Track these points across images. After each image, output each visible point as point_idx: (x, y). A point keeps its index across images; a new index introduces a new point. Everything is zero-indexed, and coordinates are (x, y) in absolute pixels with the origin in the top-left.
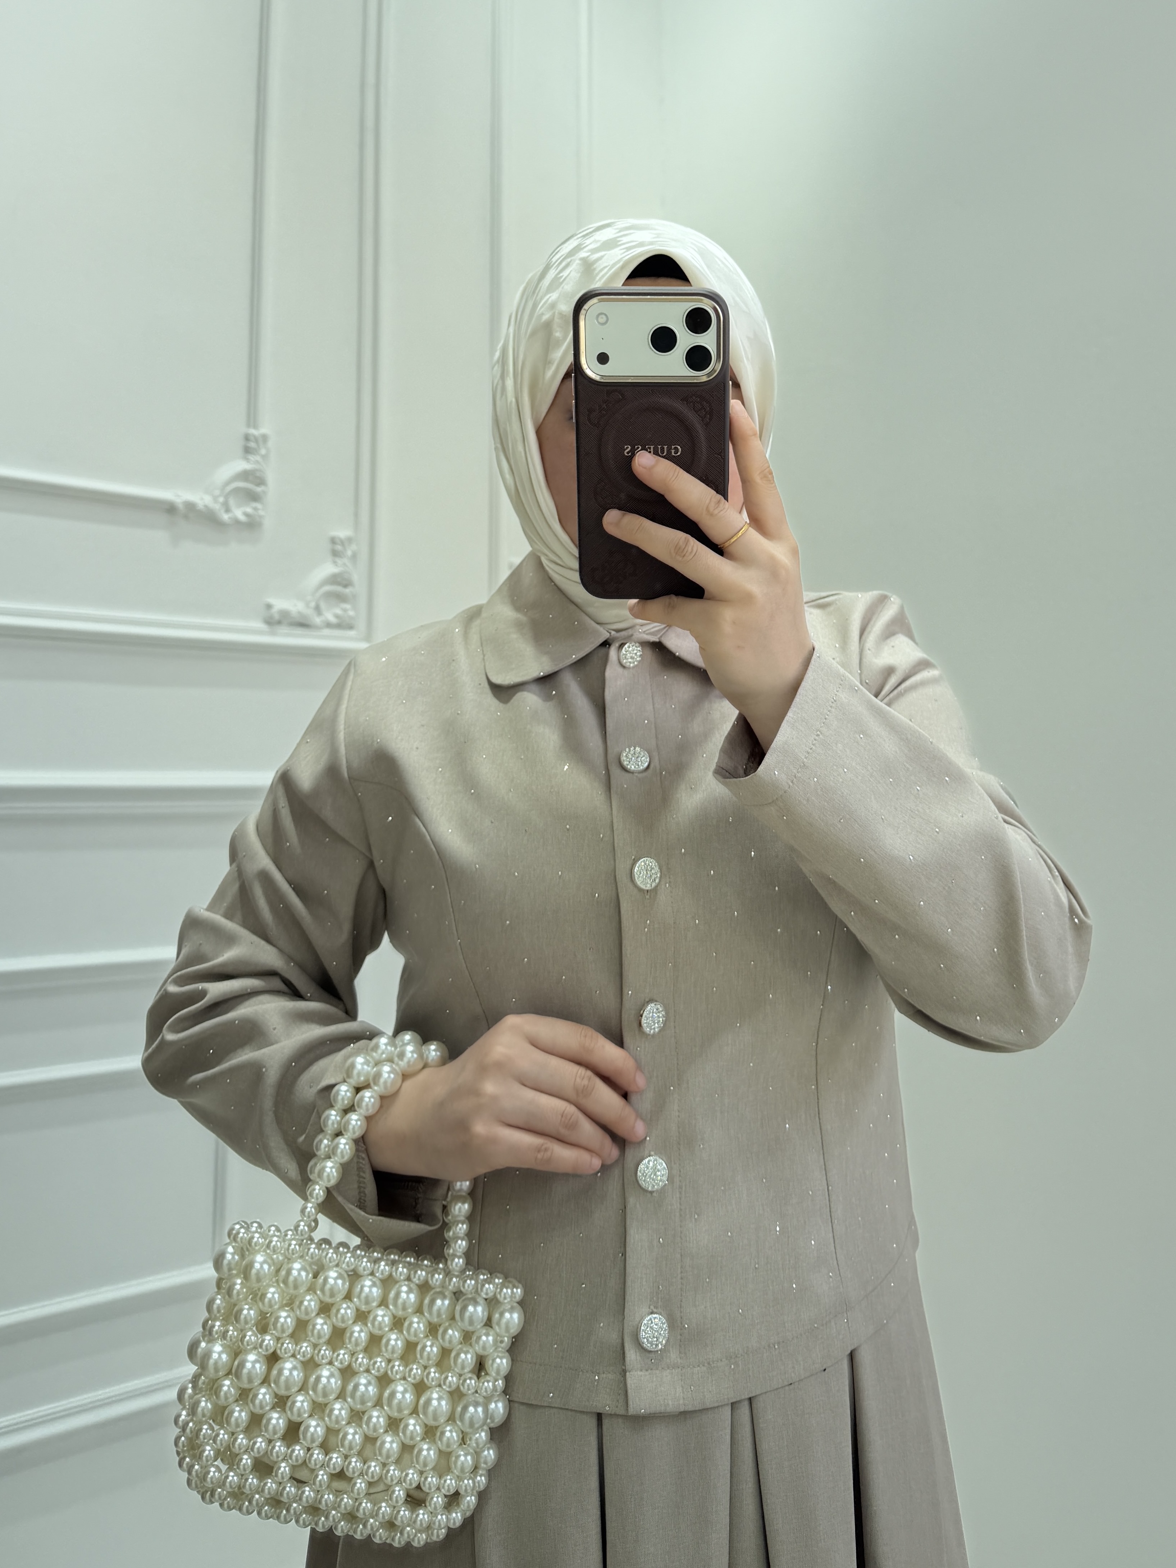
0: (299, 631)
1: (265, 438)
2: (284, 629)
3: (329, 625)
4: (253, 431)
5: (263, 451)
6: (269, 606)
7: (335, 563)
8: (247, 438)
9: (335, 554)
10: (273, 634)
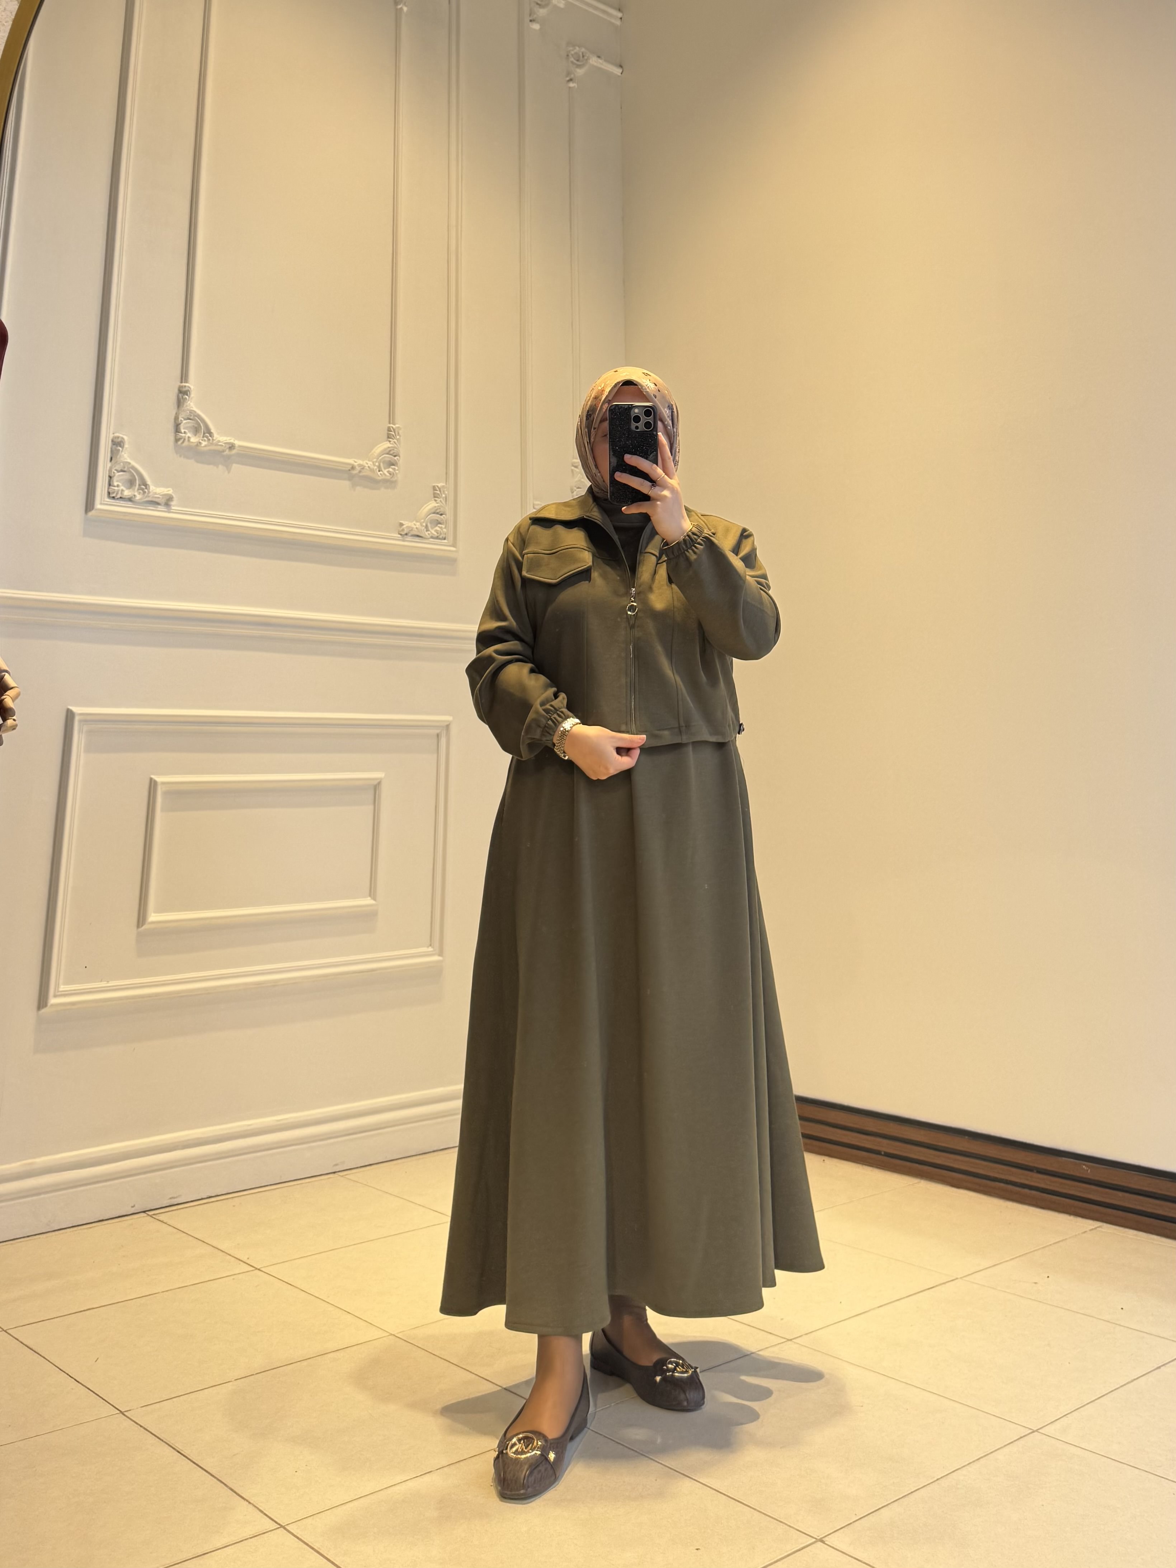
0: (417, 539)
1: (398, 427)
2: (409, 538)
3: (432, 537)
4: (391, 425)
5: (398, 437)
6: (401, 525)
7: (436, 501)
8: (389, 430)
9: (435, 496)
10: (404, 541)
